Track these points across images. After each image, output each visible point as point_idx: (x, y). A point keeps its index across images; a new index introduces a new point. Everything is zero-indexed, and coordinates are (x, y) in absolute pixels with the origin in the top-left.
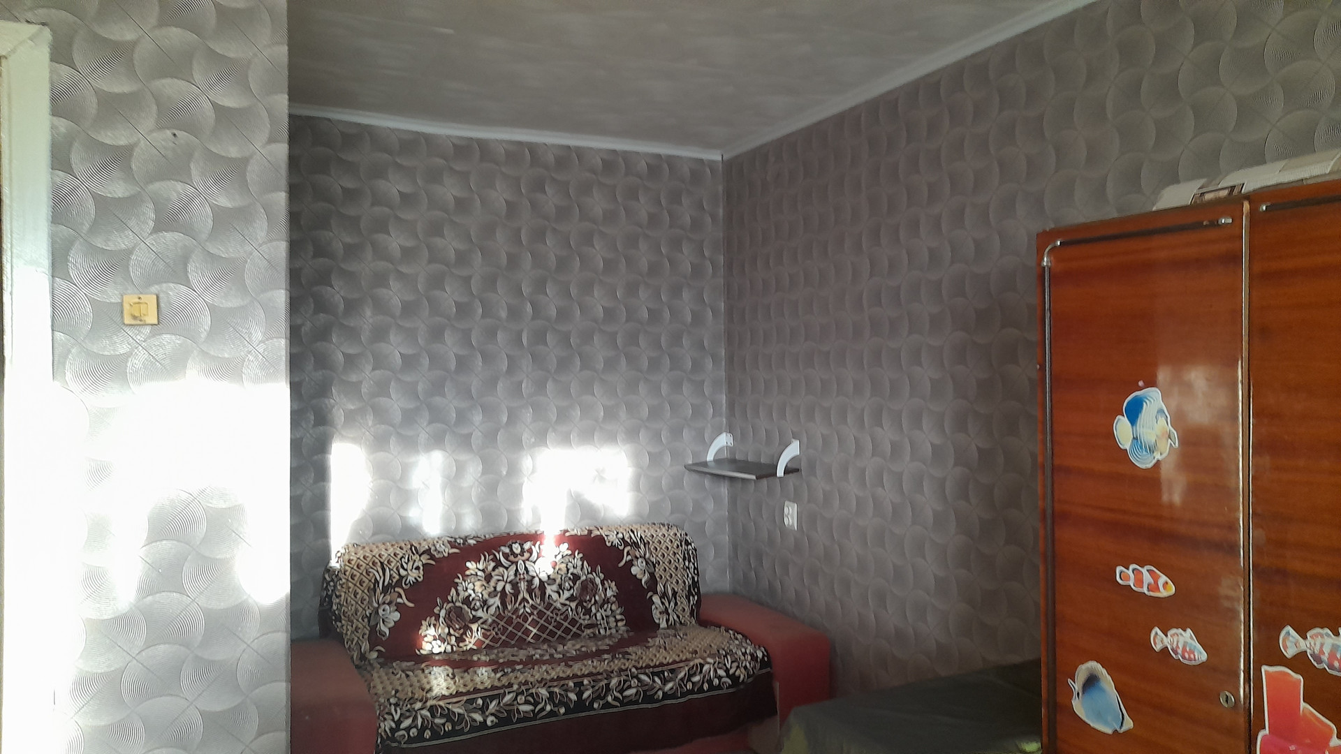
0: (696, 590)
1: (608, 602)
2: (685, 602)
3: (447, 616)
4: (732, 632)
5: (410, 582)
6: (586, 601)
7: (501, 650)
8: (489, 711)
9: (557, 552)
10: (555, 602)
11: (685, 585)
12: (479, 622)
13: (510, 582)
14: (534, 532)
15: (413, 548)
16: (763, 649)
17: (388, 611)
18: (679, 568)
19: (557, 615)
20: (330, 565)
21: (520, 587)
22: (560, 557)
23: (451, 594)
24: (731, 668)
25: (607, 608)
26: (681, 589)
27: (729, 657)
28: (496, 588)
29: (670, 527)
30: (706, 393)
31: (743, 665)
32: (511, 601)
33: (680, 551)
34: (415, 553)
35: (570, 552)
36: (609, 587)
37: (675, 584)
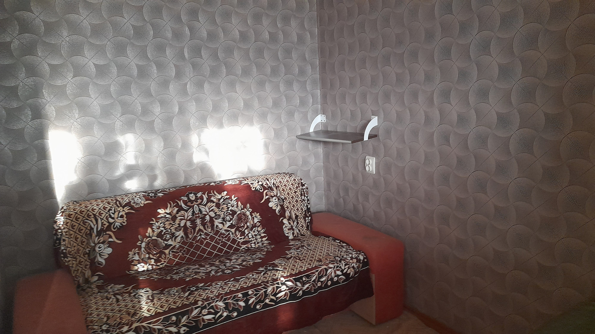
0: (309, 213)
1: (255, 227)
2: (303, 221)
3: (147, 246)
4: (339, 242)
5: (117, 227)
6: (241, 227)
7: (187, 268)
8: (182, 324)
9: (220, 197)
10: (221, 229)
11: (302, 211)
12: (170, 248)
13: (189, 220)
14: (203, 184)
15: (118, 202)
16: (363, 254)
17: (103, 248)
18: (299, 200)
19: (223, 238)
20: (57, 218)
21: (197, 222)
22: (222, 200)
23: (148, 232)
24: (345, 269)
25: (255, 230)
26: (300, 214)
27: (343, 262)
28: (180, 225)
29: (290, 175)
30: (308, 89)
31: (352, 266)
32: (191, 232)
33: (299, 190)
34: (119, 206)
35: (229, 196)
36: (256, 217)
37: (297, 211)
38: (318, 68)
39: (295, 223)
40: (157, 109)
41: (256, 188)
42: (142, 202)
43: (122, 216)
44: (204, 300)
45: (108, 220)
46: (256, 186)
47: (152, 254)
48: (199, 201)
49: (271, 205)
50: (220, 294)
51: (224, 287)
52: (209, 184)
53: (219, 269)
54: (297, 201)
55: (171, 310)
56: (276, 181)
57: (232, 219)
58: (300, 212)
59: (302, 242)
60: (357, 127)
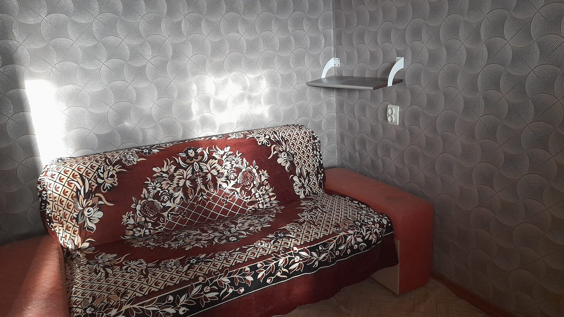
2: (315, 179)
3: (143, 209)
4: (357, 202)
5: (107, 188)
6: (247, 186)
7: (188, 233)
8: (180, 304)
9: (222, 152)
10: (224, 189)
11: (314, 167)
12: (169, 210)
13: (189, 179)
14: (203, 139)
15: (107, 160)
16: (386, 217)
17: (92, 212)
18: (310, 156)
19: (227, 198)
20: (40, 178)
21: (197, 181)
22: (225, 156)
23: (143, 193)
24: (366, 235)
25: (262, 189)
26: (312, 170)
27: (364, 227)
28: (179, 185)
29: (301, 128)
30: (320, 28)
31: (374, 232)
32: (192, 192)
33: (310, 144)
34: (109, 164)
35: (232, 152)
36: (263, 175)
37: (308, 167)
39: (306, 180)
41: (262, 142)
42: (135, 160)
43: (112, 176)
44: (205, 276)
45: (96, 180)
46: (262, 140)
48: (200, 158)
49: (279, 161)
50: (224, 268)
51: (229, 259)
52: (211, 139)
53: (223, 236)
54: (308, 156)
55: (167, 288)
56: (285, 134)
57: (237, 177)
58: (312, 169)
59: (315, 202)
60: (377, 71)
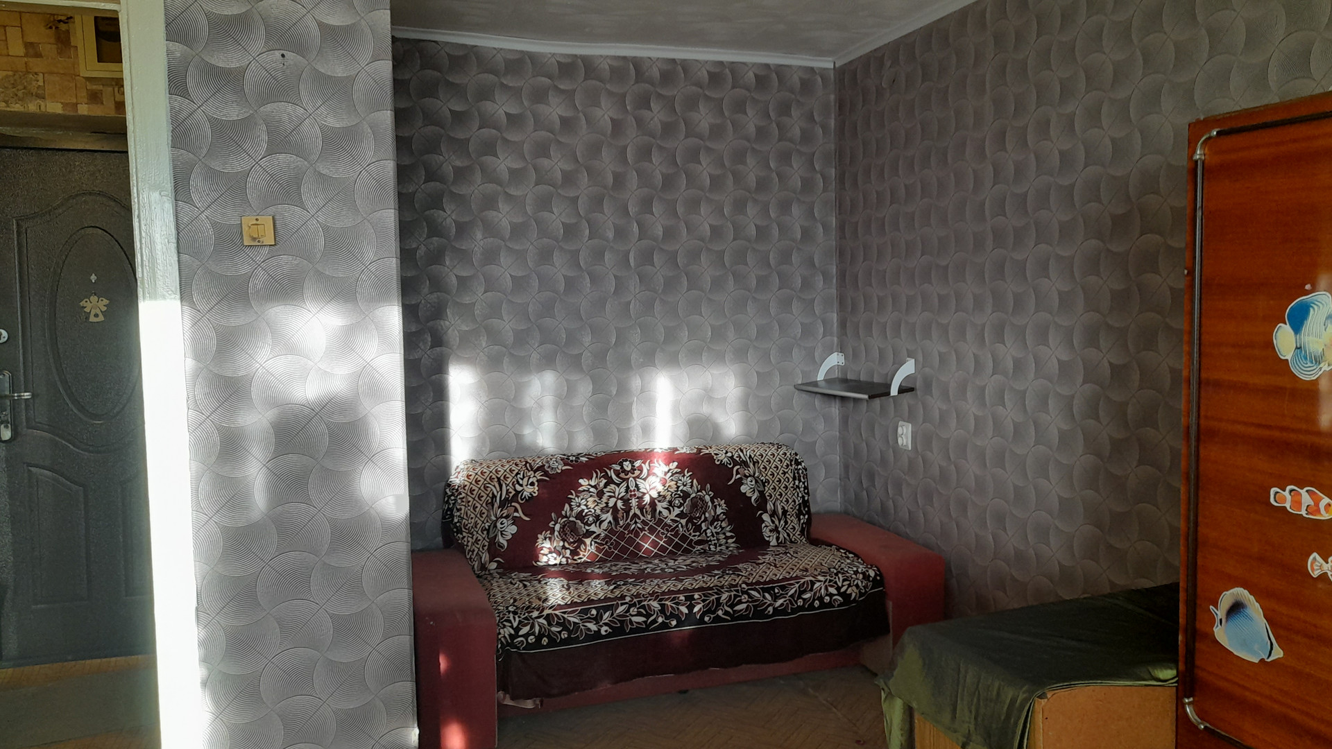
0: (806, 509)
1: (718, 520)
2: (795, 521)
3: (562, 530)
4: (844, 551)
5: (525, 497)
6: (696, 518)
8: (603, 622)
9: (666, 469)
10: (666, 518)
11: (795, 504)
12: (593, 537)
13: (621, 499)
14: (643, 450)
15: (528, 465)
16: (875, 569)
17: (506, 525)
18: (789, 487)
19: (668, 531)
20: (450, 480)
21: (631, 503)
23: (565, 509)
24: (843, 586)
25: (717, 525)
26: (791, 508)
27: (840, 575)
28: (609, 505)
29: (779, 447)
30: (816, 312)
31: (855, 584)
32: (623, 516)
33: (790, 471)
34: (530, 469)
35: (679, 470)
36: (719, 505)
37: (785, 503)
38: (834, 281)
39: (782, 522)
40: (587, 339)
41: (722, 461)
42: (561, 467)
43: (532, 484)
44: (633, 597)
45: (514, 487)
46: (722, 458)
47: (567, 542)
48: (637, 473)
49: (743, 489)
50: (654, 593)
51: (662, 586)
52: (653, 450)
53: (657, 568)
54: (786, 487)
55: (590, 601)
56: (755, 453)
57: (683, 504)
58: (791, 506)
59: (787, 549)
